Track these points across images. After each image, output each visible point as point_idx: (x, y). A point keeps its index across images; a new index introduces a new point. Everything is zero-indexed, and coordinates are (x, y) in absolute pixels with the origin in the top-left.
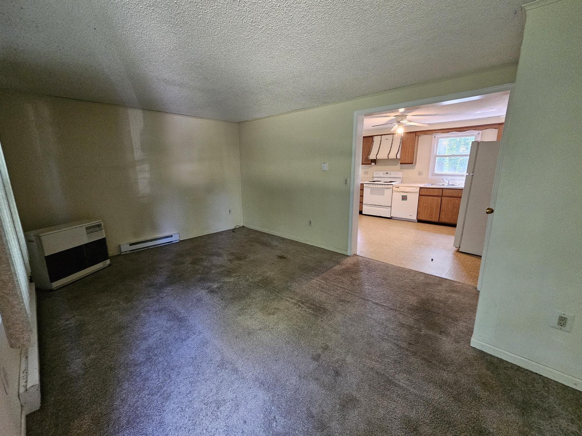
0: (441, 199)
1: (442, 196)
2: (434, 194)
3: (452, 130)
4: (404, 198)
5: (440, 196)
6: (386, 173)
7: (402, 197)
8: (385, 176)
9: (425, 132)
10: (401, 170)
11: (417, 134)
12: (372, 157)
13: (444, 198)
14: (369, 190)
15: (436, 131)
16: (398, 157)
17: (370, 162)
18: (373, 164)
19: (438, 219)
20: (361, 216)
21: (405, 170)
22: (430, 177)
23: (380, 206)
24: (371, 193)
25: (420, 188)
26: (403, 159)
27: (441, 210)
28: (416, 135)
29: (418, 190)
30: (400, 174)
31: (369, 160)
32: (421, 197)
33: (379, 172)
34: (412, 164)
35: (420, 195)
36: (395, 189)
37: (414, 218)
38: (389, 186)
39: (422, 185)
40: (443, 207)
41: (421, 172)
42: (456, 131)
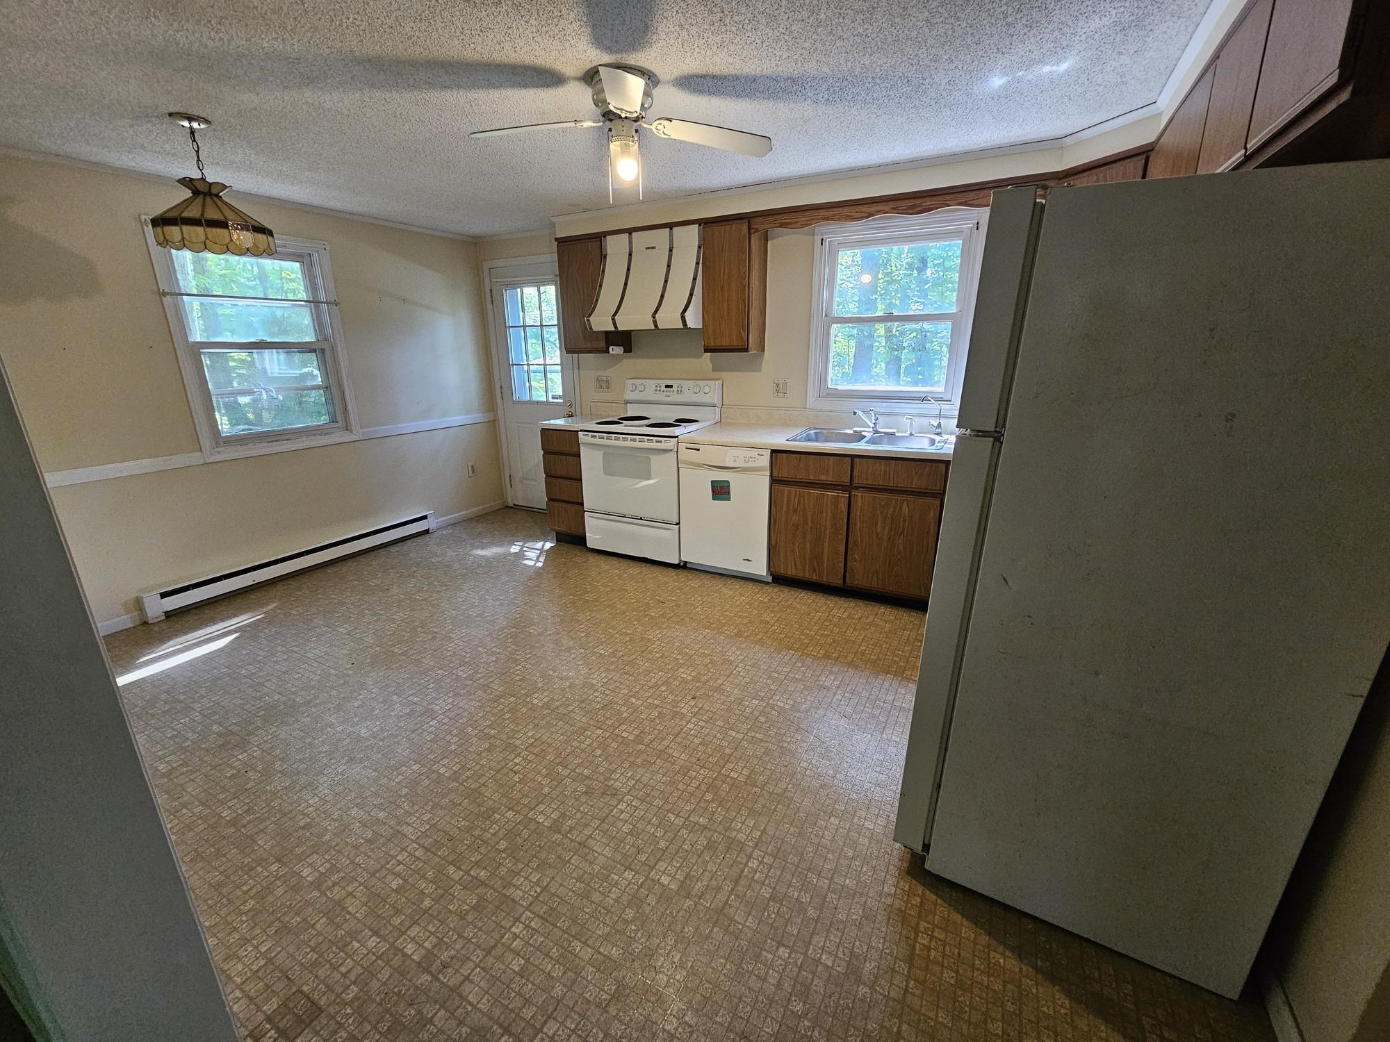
0: (850, 497)
1: (850, 487)
2: (824, 478)
3: (880, 207)
4: (721, 491)
5: (844, 488)
6: (667, 386)
7: (713, 487)
8: (661, 397)
9: (785, 216)
10: (716, 374)
11: (758, 224)
12: (601, 322)
13: (859, 495)
14: (599, 454)
15: (823, 213)
16: (690, 324)
17: (602, 345)
18: (616, 350)
19: (841, 575)
20: (579, 557)
21: (727, 376)
22: (811, 402)
23: (641, 519)
24: (608, 471)
25: (773, 451)
26: (710, 331)
27: (850, 543)
28: (749, 228)
29: (765, 460)
30: (711, 391)
31: (591, 335)
32: (776, 487)
33: (643, 381)
34: (746, 350)
35: (774, 481)
36: (685, 454)
37: (759, 567)
38: (665, 444)
39: (781, 440)
40: (857, 526)
41: (781, 381)
42: (896, 210)
